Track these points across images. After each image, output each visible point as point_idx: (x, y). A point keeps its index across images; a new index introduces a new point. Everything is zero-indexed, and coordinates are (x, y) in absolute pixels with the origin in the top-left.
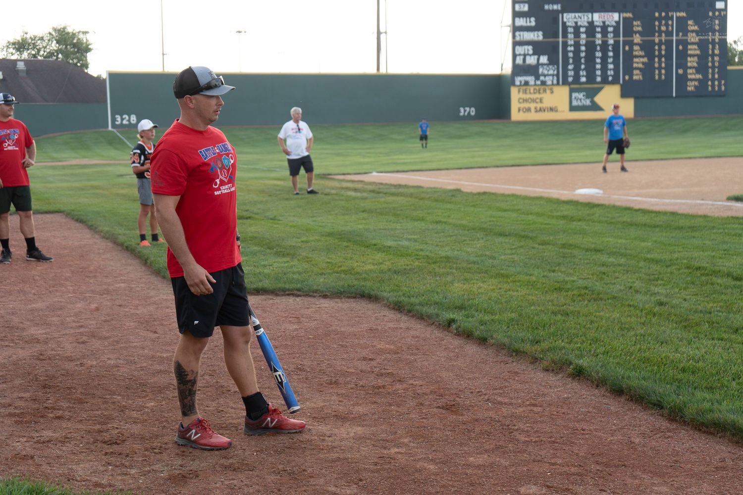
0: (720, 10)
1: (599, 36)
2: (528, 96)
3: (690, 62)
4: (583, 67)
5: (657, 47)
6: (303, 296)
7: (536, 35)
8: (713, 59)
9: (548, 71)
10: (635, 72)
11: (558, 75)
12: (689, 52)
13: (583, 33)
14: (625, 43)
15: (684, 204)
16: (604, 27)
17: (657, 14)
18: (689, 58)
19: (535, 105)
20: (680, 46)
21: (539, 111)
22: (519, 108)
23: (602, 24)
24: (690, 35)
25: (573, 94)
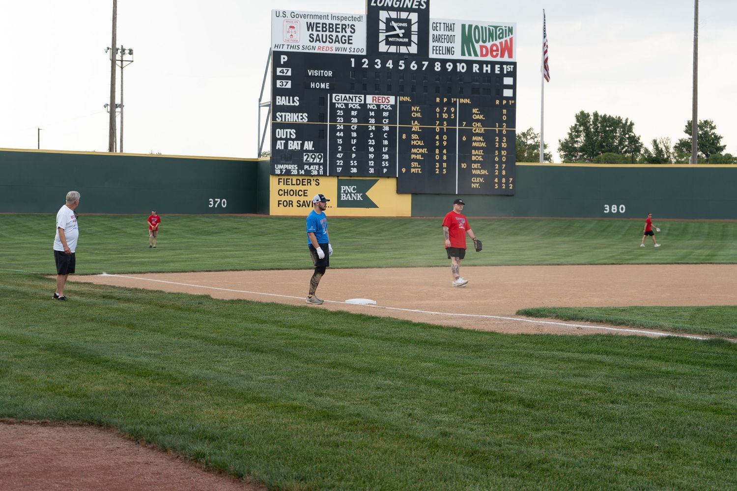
0: (508, 99)
1: (372, 121)
2: (290, 187)
3: (475, 155)
4: (354, 156)
5: (437, 137)
6: (17, 423)
7: (300, 117)
8: (500, 153)
9: (314, 159)
10: (414, 164)
11: (324, 164)
12: (474, 144)
13: (354, 117)
14: (402, 130)
15: (469, 318)
16: (379, 111)
17: (438, 100)
18: (473, 151)
19: (298, 198)
20: (464, 137)
21: (303, 205)
22: (279, 201)
23: (375, 108)
24: (475, 125)
25: (342, 187)
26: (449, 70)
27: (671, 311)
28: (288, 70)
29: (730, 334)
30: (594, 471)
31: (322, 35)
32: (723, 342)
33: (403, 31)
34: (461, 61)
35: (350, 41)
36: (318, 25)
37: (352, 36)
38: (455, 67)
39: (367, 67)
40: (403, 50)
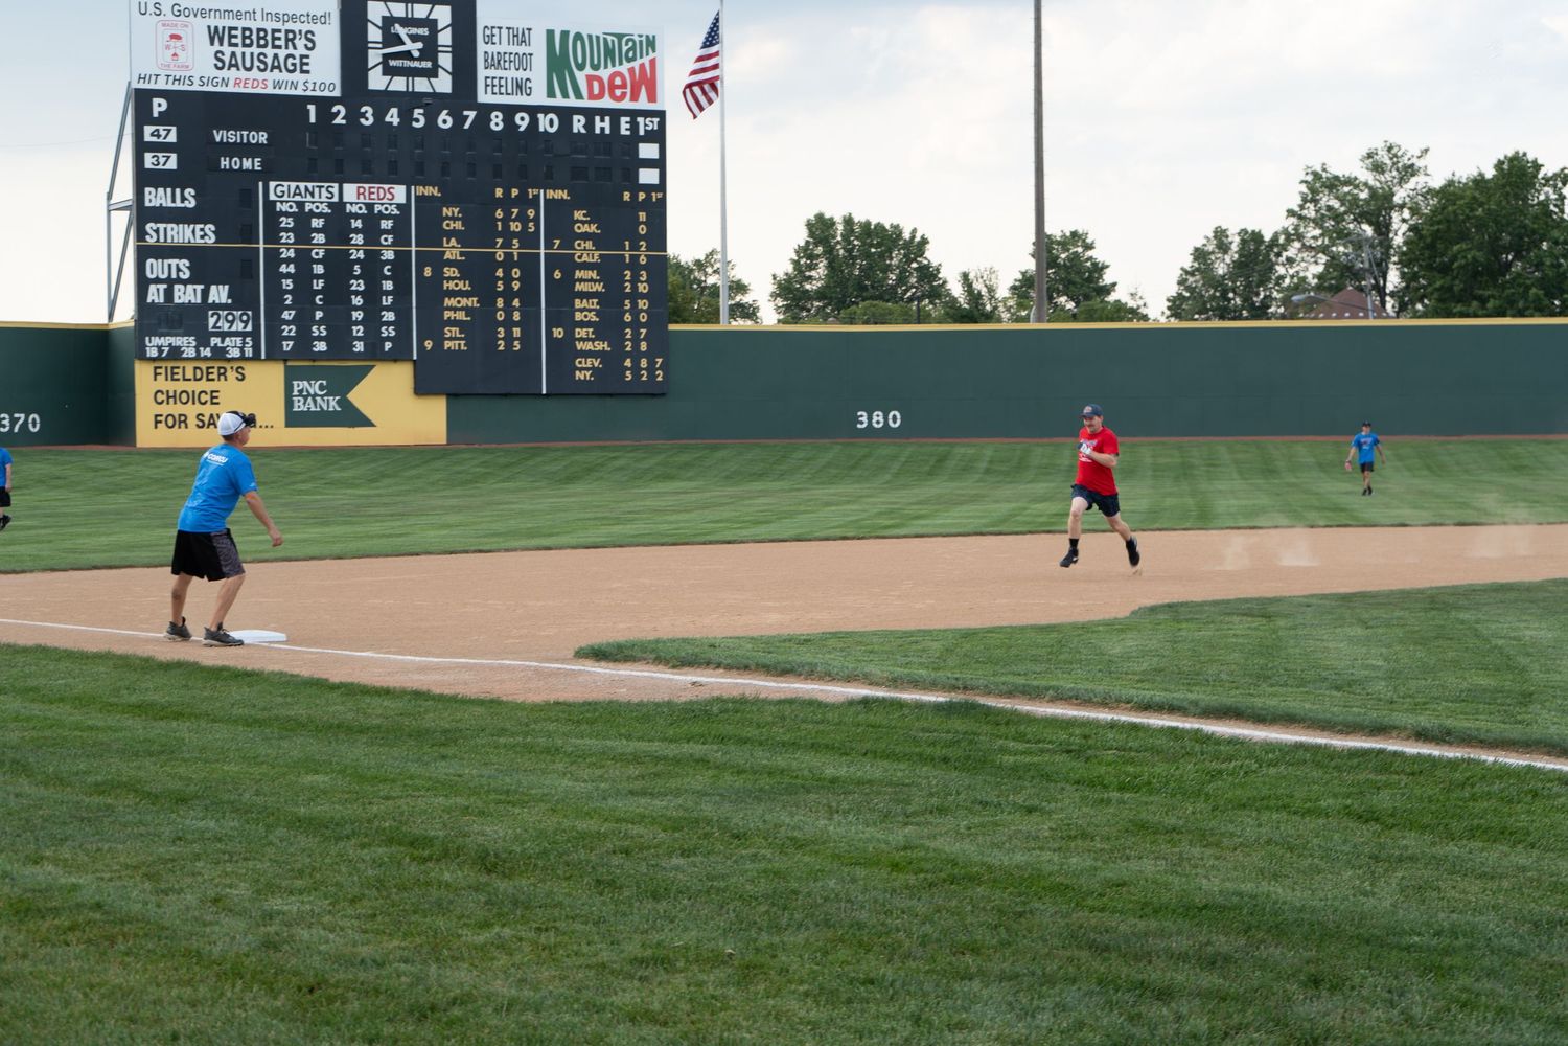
0: (648, 188)
1: (358, 239)
2: (180, 386)
3: (582, 310)
4: (319, 315)
5: (500, 273)
7: (199, 233)
8: (634, 304)
9: (232, 322)
10: (450, 331)
11: (255, 335)
12: (579, 287)
13: (317, 231)
14: (423, 259)
16: (371, 219)
17: (499, 192)
18: (577, 302)
19: (199, 408)
20: (557, 272)
21: (209, 424)
22: (156, 416)
23: (364, 211)
24: (579, 245)
25: (295, 383)
26: (521, 129)
27: (905, 642)
28: (169, 130)
29: (1004, 688)
30: (567, 1017)
31: (243, 54)
32: (974, 706)
33: (420, 45)
34: (546, 110)
35: (305, 68)
36: (233, 33)
37: (307, 57)
38: (534, 122)
39: (344, 122)
40: (421, 85)
